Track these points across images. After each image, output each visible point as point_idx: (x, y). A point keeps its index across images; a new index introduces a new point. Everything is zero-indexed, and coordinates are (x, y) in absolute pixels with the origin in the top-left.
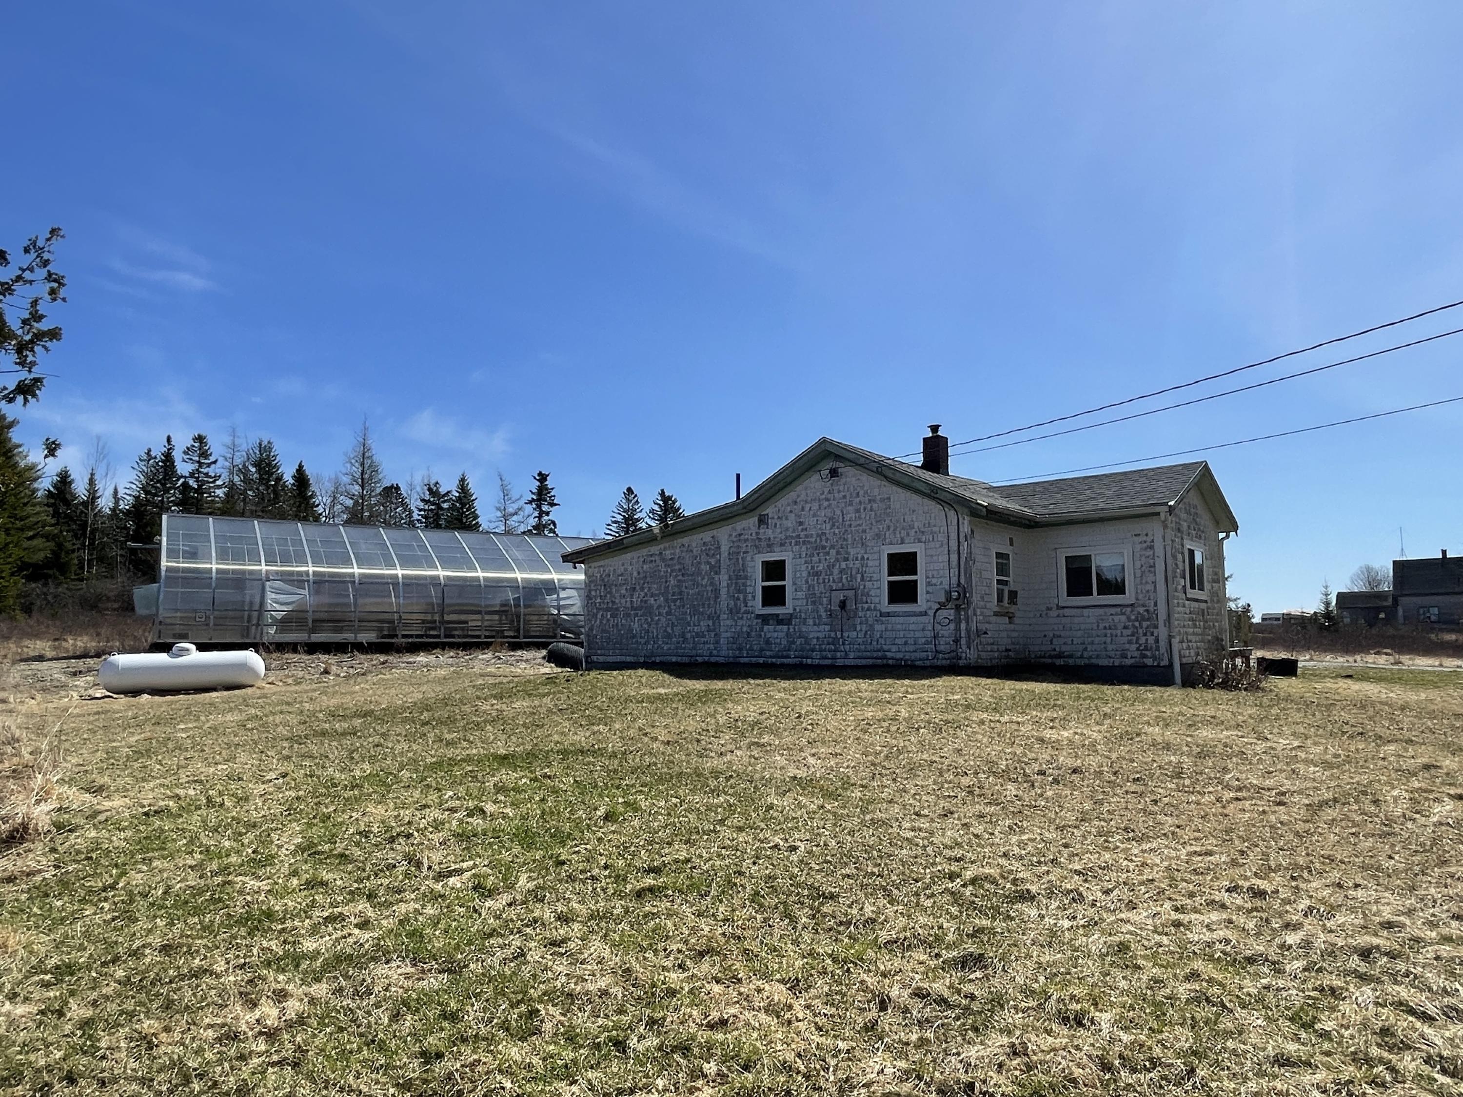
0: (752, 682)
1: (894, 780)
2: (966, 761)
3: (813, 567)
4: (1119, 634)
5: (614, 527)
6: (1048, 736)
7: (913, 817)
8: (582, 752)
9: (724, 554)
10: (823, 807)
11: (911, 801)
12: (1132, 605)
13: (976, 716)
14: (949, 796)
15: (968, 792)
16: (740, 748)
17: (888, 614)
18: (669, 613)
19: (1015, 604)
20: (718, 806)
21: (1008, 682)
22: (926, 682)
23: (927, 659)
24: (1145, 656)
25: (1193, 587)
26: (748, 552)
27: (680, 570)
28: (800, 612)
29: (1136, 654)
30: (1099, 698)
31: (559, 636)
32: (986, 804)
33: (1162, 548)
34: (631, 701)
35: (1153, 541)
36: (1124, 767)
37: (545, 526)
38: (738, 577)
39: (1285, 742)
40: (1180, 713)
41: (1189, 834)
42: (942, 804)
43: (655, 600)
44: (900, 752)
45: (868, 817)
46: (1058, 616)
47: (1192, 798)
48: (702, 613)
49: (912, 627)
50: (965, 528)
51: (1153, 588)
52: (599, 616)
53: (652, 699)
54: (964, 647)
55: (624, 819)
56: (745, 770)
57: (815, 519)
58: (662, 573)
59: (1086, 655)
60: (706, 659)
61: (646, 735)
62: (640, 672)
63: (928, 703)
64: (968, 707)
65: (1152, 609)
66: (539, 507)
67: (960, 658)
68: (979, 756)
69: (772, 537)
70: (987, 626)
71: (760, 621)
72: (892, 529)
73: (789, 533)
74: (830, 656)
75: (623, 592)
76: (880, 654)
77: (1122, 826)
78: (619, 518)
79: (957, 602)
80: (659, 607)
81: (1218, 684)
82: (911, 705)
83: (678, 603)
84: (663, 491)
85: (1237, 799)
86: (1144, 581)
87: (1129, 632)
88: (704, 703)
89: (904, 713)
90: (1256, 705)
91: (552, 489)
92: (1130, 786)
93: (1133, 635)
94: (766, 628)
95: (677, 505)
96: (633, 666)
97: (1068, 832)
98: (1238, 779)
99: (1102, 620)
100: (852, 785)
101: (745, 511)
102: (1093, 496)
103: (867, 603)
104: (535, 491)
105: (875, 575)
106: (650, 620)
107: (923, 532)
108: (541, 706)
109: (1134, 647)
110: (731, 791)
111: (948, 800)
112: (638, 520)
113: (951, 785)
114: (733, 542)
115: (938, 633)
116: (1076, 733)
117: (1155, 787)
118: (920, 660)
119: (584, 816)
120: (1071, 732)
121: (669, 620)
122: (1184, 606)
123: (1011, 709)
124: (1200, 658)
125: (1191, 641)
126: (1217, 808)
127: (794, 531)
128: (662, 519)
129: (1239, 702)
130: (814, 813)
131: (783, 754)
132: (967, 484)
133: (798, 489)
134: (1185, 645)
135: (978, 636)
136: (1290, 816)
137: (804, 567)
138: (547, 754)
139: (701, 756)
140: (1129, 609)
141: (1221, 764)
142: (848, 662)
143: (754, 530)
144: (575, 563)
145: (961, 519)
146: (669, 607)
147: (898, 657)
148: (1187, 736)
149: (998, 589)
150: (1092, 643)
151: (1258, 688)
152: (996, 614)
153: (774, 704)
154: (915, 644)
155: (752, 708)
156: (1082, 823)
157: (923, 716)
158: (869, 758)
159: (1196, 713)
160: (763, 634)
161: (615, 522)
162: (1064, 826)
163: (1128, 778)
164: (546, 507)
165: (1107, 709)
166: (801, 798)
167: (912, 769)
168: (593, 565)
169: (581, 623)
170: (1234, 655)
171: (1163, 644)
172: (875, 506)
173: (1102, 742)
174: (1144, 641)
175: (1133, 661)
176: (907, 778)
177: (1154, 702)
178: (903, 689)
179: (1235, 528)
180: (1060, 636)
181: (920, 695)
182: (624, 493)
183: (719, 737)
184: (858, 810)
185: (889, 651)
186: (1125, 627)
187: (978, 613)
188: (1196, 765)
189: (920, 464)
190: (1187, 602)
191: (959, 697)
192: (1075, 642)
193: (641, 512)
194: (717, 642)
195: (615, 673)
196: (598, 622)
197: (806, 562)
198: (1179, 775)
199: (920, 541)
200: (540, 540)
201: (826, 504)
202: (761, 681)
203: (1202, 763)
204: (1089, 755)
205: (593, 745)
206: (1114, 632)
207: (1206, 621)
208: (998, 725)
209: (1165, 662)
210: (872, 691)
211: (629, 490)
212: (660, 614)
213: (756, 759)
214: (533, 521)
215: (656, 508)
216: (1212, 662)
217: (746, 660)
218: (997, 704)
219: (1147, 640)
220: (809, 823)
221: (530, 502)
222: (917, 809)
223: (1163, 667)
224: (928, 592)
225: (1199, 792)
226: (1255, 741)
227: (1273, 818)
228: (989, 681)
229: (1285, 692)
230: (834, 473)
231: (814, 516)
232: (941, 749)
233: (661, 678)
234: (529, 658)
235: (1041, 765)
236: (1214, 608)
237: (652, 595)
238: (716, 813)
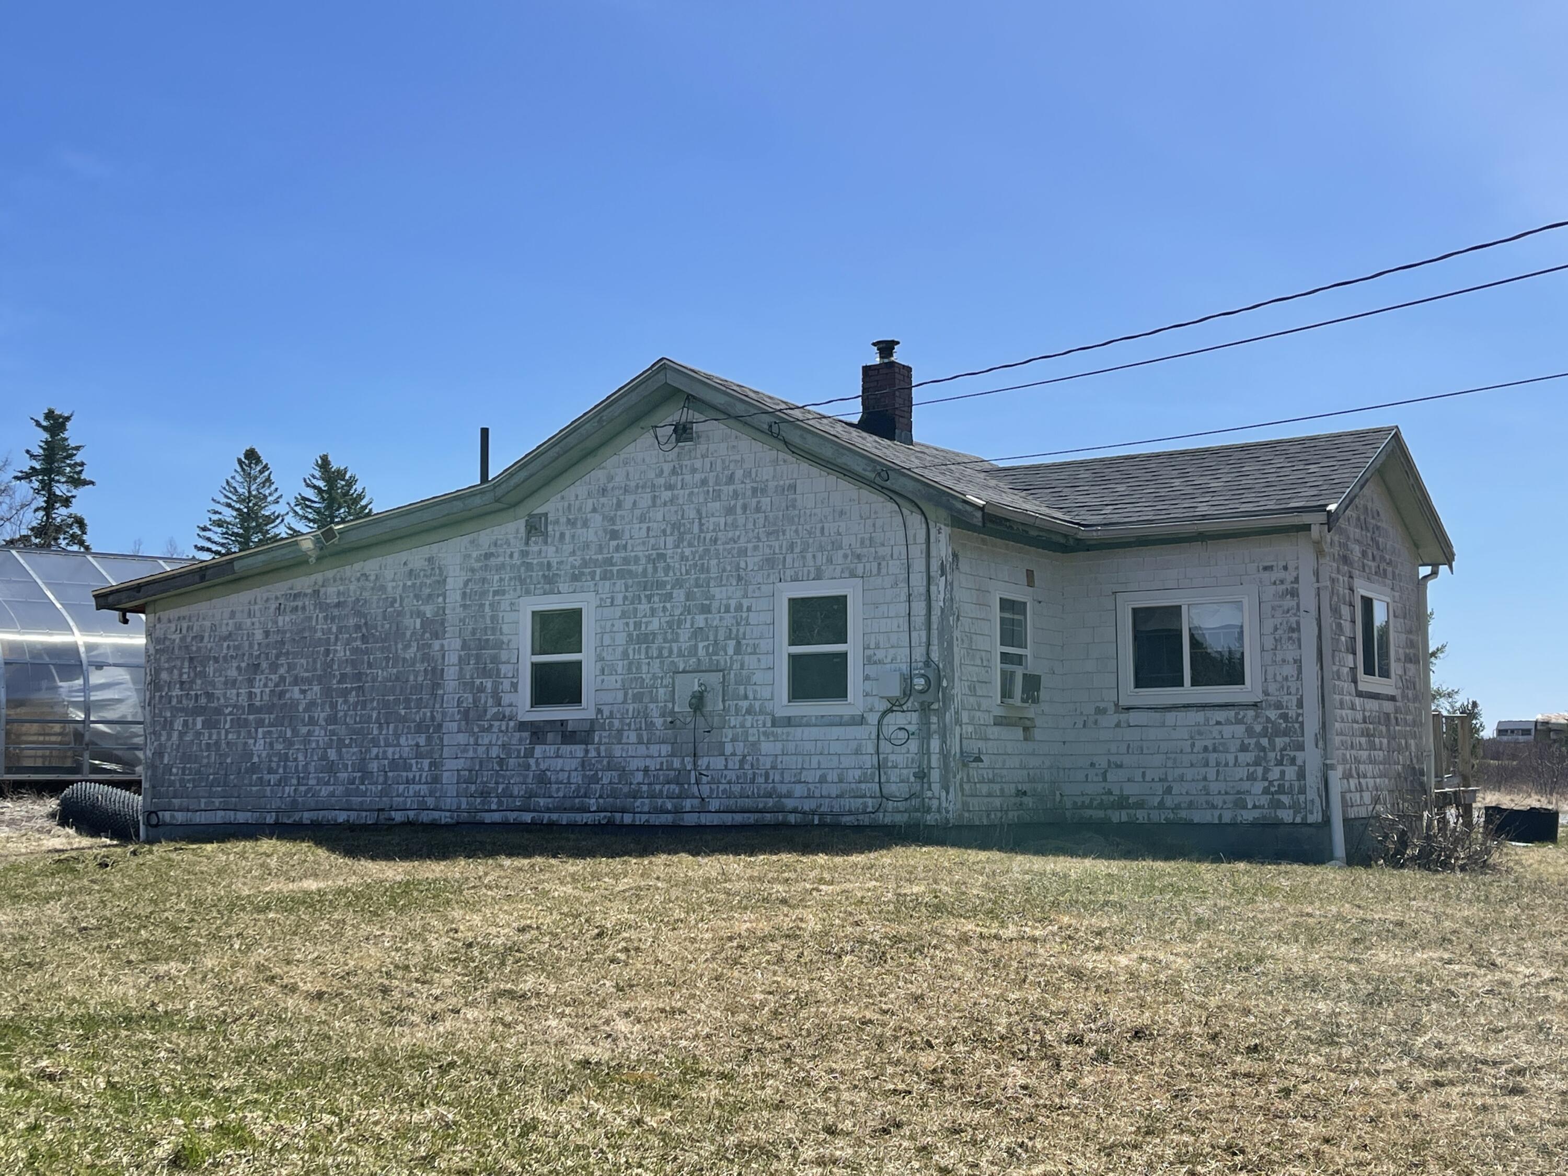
0: (507, 862)
1: (787, 1061)
2: (930, 1019)
3: (637, 625)
4: (1231, 763)
5: (216, 534)
6: (1090, 965)
7: (822, 1136)
8: (128, 1019)
9: (454, 598)
10: (639, 1122)
11: (820, 1105)
12: (1255, 705)
13: (951, 927)
14: (895, 1092)
15: (933, 1083)
16: (474, 1004)
17: (789, 722)
18: (332, 719)
19: (1036, 701)
20: (419, 1128)
21: (1020, 858)
22: (858, 859)
23: (864, 812)
24: (1279, 805)
25: (1369, 671)
26: (503, 593)
27: (358, 627)
28: (611, 716)
29: (1264, 800)
30: (1190, 889)
31: (86, 768)
32: (966, 1106)
33: (1313, 592)
34: (243, 909)
35: (1296, 580)
36: (1231, 1023)
37: (59, 529)
38: (483, 645)
39: (1527, 972)
40: (1339, 917)
41: (1348, 1154)
42: (882, 1106)
43: (303, 692)
44: (802, 1003)
45: (731, 1140)
46: (1118, 725)
47: (1355, 1083)
48: (404, 719)
49: (836, 747)
50: (942, 549)
51: (1295, 673)
52: (178, 725)
53: (290, 904)
54: (936, 787)
55: (216, 1165)
56: (482, 1050)
57: (644, 526)
58: (319, 634)
59: (1169, 801)
60: (411, 814)
61: (271, 980)
62: (266, 845)
63: (861, 902)
64: (939, 908)
65: (1292, 713)
66: (47, 486)
67: (929, 810)
68: (956, 1008)
69: (554, 562)
70: (981, 744)
71: (526, 734)
72: (797, 550)
73: (591, 554)
74: (669, 806)
75: (233, 673)
76: (770, 802)
77: (1223, 1142)
78: (229, 515)
79: (924, 697)
80: (312, 704)
81: (1413, 859)
82: (828, 907)
83: (352, 698)
84: (325, 459)
85: (1438, 1084)
86: (1279, 658)
87: (1249, 757)
88: (401, 910)
89: (812, 924)
90: (1478, 899)
91: (77, 448)
92: (1242, 1063)
93: (1257, 763)
94: (539, 750)
95: (358, 488)
96: (250, 832)
97: (1120, 1157)
98: (1439, 1046)
99: (1200, 733)
100: (703, 1074)
101: (500, 506)
102: (1188, 490)
103: (746, 697)
104: (39, 451)
105: (762, 642)
106: (289, 734)
107: (859, 557)
108: (38, 922)
109: (1259, 787)
110: (450, 1096)
111: (893, 1099)
112: (269, 520)
113: (899, 1069)
114: (473, 570)
115: (886, 759)
116: (1142, 959)
117: (1287, 1062)
118: (850, 813)
119: (125, 1160)
120: (1135, 956)
121: (333, 733)
122: (1353, 708)
123: (1022, 913)
124: (1380, 808)
125: (1365, 776)
126: (1401, 1102)
127: (600, 549)
128: (324, 520)
129: (1447, 896)
130: (621, 1134)
131: (563, 1015)
132: (948, 461)
133: (609, 463)
134: (1353, 782)
135: (965, 765)
136: (1532, 1115)
137: (619, 625)
138: (49, 1026)
139: (390, 1022)
140: (1251, 713)
141: (1410, 1013)
142: (705, 819)
143: (517, 545)
144: (124, 612)
145: (933, 532)
146: (333, 706)
147: (806, 808)
148: (1351, 961)
149: (1003, 672)
150: (1182, 778)
151: (1485, 864)
152: (1000, 722)
153: (550, 910)
154: (841, 781)
155: (502, 918)
156: (1148, 1139)
157: (849, 929)
158: (742, 1017)
159: (1369, 917)
160: (532, 761)
161: (219, 523)
162: (1113, 1146)
163: (1237, 1047)
164: (64, 488)
165: (1202, 911)
166: (596, 1106)
167: (823, 1038)
168: (165, 615)
169: (137, 740)
170: (1444, 801)
171: (1313, 780)
172: (765, 501)
173: (1192, 975)
174: (1277, 776)
175: (1256, 813)
176: (815, 1057)
177: (1292, 896)
178: (812, 875)
179: (1449, 559)
180: (1120, 766)
181: (848, 886)
182: (240, 462)
183: (430, 982)
184: (712, 1126)
185: (789, 795)
186: (1244, 748)
187: (965, 719)
188: (1365, 1019)
189: (855, 419)
190: (1358, 701)
191: (923, 888)
192: (1148, 778)
193: (276, 502)
194: (436, 780)
195: (209, 847)
196: (175, 735)
197: (624, 615)
198: (1331, 1039)
199: (853, 575)
200: (49, 560)
201: (666, 495)
202: (526, 862)
203: (1376, 1016)
204: (1166, 1003)
205: (153, 1004)
206: (1222, 757)
207: (1392, 737)
208: (995, 944)
209: (1315, 817)
210: (751, 878)
211: (251, 455)
212: (312, 722)
213: (507, 1026)
214: (33, 518)
215: (310, 494)
216: (1402, 816)
217: (497, 817)
218: (995, 903)
219: (1283, 773)
220: (610, 1156)
221: (27, 476)
222: (830, 1120)
223: (1310, 825)
224: (867, 678)
225: (1368, 1073)
226: (1472, 969)
227: (1500, 1121)
228: (983, 855)
229: (1533, 873)
230: (683, 432)
231: (642, 519)
232: (882, 994)
233: (311, 858)
234: (17, 815)
235: (1074, 1024)
236: (1408, 712)
237: (296, 681)
238: (417, 1143)
